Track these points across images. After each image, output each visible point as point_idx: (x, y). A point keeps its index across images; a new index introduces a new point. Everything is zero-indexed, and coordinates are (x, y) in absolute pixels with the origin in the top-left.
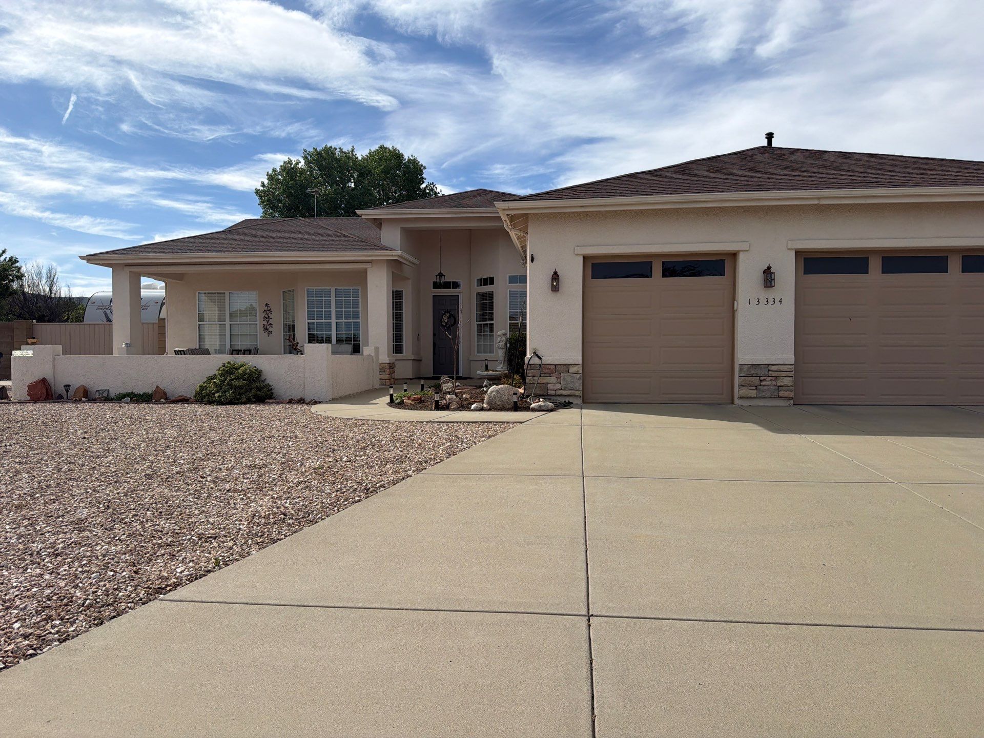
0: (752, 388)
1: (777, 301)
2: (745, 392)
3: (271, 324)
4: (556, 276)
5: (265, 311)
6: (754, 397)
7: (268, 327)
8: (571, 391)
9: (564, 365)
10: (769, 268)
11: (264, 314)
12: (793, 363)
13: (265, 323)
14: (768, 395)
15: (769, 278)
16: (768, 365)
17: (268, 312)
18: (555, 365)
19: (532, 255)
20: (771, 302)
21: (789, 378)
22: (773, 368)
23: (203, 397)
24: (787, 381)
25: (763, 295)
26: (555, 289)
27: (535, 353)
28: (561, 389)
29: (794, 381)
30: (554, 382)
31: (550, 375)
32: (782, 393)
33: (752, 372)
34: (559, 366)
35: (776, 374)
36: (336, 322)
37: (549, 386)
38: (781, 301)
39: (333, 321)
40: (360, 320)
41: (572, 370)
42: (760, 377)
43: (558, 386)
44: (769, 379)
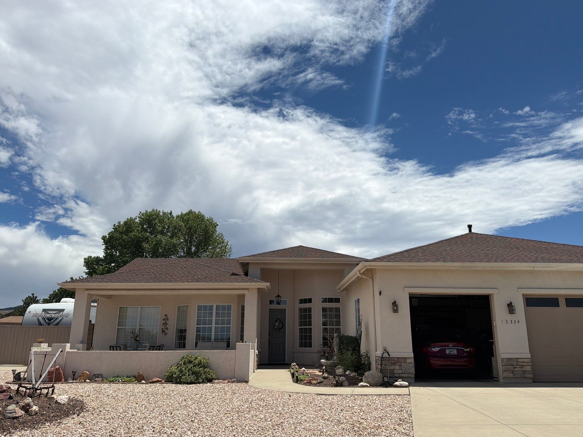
0: (509, 372)
1: (517, 322)
2: (506, 374)
3: (167, 328)
4: (394, 304)
5: (164, 319)
6: (512, 378)
7: (165, 330)
8: (408, 375)
9: (403, 358)
10: (511, 303)
11: (163, 321)
12: (530, 357)
13: (163, 327)
14: (519, 376)
15: (511, 308)
16: (517, 358)
17: (166, 320)
18: (398, 358)
19: (381, 291)
20: (513, 322)
21: (529, 366)
22: (520, 360)
23: (171, 379)
24: (529, 368)
25: (510, 317)
26: (396, 311)
27: (385, 350)
28: (402, 373)
29: (532, 368)
30: (398, 369)
31: (395, 364)
32: (526, 375)
33: (509, 363)
34: (400, 359)
35: (521, 364)
36: (215, 327)
37: (395, 371)
38: (518, 322)
39: (213, 326)
40: (231, 326)
41: (408, 361)
42: (513, 365)
43: (400, 371)
44: (518, 367)
